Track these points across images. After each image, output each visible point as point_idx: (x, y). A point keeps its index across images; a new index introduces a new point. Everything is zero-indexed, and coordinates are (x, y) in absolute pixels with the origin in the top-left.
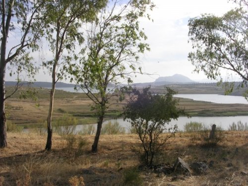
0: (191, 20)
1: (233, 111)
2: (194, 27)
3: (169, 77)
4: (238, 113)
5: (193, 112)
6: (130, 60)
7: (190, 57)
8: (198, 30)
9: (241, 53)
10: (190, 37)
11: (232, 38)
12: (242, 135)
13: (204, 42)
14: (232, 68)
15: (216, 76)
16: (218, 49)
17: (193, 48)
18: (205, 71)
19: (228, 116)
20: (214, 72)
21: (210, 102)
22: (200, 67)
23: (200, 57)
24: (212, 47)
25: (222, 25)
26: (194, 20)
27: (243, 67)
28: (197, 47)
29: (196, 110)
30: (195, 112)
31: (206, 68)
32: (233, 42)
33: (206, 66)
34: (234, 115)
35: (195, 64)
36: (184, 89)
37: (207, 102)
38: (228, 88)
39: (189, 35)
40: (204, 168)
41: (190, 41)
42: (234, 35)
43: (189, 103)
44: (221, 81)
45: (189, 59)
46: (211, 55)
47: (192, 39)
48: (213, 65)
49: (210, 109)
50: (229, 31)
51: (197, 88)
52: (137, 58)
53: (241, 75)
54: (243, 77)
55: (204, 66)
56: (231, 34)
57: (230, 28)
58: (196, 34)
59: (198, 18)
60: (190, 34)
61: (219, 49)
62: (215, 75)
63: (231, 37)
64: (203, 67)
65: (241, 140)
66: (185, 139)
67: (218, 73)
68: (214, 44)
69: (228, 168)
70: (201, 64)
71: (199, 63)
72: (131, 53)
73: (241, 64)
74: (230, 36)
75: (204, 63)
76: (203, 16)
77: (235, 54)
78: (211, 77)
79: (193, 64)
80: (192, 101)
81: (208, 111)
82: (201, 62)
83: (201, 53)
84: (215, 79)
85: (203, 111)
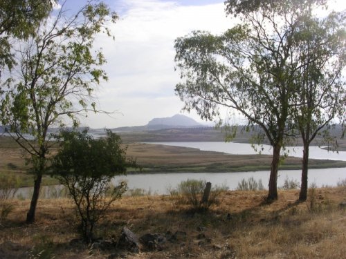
0: (179, 40)
1: (253, 165)
2: (183, 49)
3: (168, 119)
4: (260, 167)
5: (199, 166)
6: (79, 93)
7: (177, 89)
8: (187, 54)
9: (246, 85)
10: (178, 63)
11: (236, 64)
12: (249, 196)
13: (195, 70)
14: (235, 106)
15: (214, 117)
16: (215, 79)
17: (182, 77)
18: (197, 109)
19: (246, 171)
20: (211, 110)
21: (223, 153)
22: (191, 105)
23: (192, 89)
24: (205, 77)
25: (222, 47)
26: (182, 40)
27: (249, 103)
28: (186, 77)
29: (204, 164)
30: (202, 166)
31: (199, 106)
32: (235, 69)
33: (200, 102)
34: (254, 170)
35: (185, 99)
36: (188, 134)
37: (218, 153)
38: (230, 134)
39: (175, 61)
40: (159, 241)
41: (178, 68)
42: (238, 60)
43: (194, 155)
44: (220, 123)
45: (177, 92)
46: (207, 87)
47: (180, 65)
48: (209, 102)
49: (222, 162)
50: (232, 55)
51: (204, 133)
52: (89, 90)
53: (247, 115)
54: (249, 117)
55: (197, 103)
56: (234, 60)
57: (233, 52)
58: (186, 58)
59: (189, 37)
60: (177, 59)
61: (217, 80)
62: (211, 115)
63: (234, 63)
64: (194, 104)
65: (247, 203)
66: (167, 203)
67: (215, 112)
68: (208, 73)
69: (197, 241)
70: (192, 100)
71: (190, 98)
72: (82, 83)
73: (246, 100)
74: (232, 62)
75: (196, 98)
76: (195, 34)
77: (239, 86)
78: (206, 117)
79: (182, 100)
80: (198, 151)
81: (220, 164)
82: (192, 97)
83: (192, 85)
84: (211, 120)
85: (212, 165)
